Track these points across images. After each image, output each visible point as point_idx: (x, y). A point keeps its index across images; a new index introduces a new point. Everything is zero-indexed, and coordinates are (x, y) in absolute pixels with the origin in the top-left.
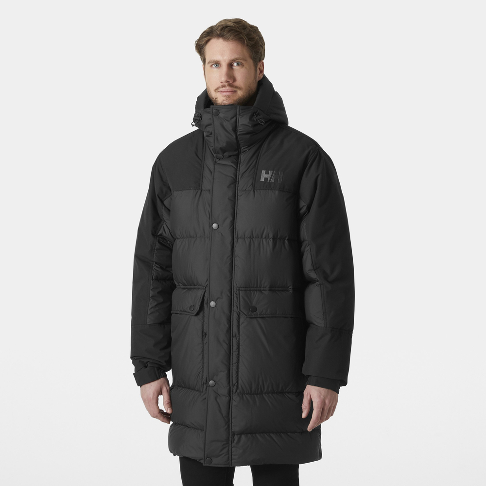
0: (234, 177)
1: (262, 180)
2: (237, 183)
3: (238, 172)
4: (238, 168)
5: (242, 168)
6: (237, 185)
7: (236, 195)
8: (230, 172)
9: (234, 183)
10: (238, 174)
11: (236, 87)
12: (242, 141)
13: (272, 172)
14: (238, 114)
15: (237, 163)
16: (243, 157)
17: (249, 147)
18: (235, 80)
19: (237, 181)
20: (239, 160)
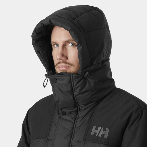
0: (71, 130)
1: (92, 134)
2: (73, 135)
3: (75, 126)
4: (75, 122)
5: (78, 124)
6: (72, 137)
7: (71, 145)
8: (68, 126)
9: (71, 135)
10: (74, 128)
11: (69, 64)
12: (79, 101)
13: (101, 128)
14: (72, 80)
15: (76, 119)
16: (81, 114)
17: (86, 105)
18: (67, 58)
19: (73, 133)
20: (78, 116)
